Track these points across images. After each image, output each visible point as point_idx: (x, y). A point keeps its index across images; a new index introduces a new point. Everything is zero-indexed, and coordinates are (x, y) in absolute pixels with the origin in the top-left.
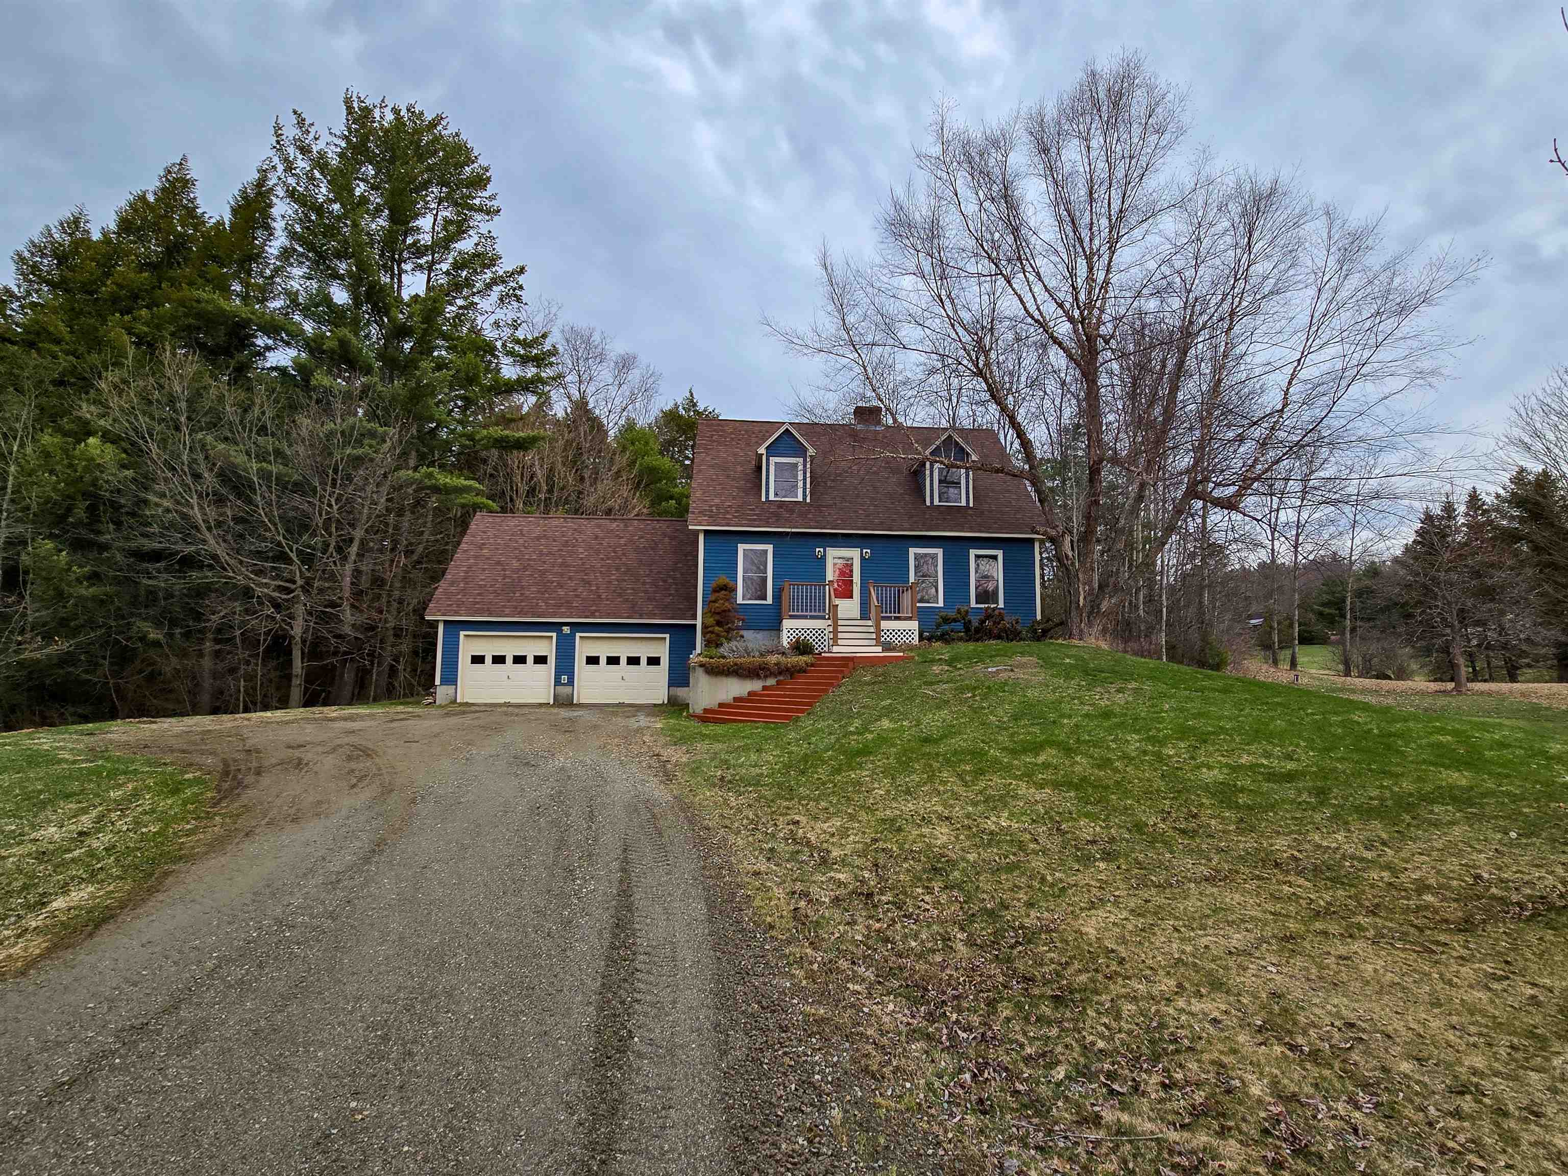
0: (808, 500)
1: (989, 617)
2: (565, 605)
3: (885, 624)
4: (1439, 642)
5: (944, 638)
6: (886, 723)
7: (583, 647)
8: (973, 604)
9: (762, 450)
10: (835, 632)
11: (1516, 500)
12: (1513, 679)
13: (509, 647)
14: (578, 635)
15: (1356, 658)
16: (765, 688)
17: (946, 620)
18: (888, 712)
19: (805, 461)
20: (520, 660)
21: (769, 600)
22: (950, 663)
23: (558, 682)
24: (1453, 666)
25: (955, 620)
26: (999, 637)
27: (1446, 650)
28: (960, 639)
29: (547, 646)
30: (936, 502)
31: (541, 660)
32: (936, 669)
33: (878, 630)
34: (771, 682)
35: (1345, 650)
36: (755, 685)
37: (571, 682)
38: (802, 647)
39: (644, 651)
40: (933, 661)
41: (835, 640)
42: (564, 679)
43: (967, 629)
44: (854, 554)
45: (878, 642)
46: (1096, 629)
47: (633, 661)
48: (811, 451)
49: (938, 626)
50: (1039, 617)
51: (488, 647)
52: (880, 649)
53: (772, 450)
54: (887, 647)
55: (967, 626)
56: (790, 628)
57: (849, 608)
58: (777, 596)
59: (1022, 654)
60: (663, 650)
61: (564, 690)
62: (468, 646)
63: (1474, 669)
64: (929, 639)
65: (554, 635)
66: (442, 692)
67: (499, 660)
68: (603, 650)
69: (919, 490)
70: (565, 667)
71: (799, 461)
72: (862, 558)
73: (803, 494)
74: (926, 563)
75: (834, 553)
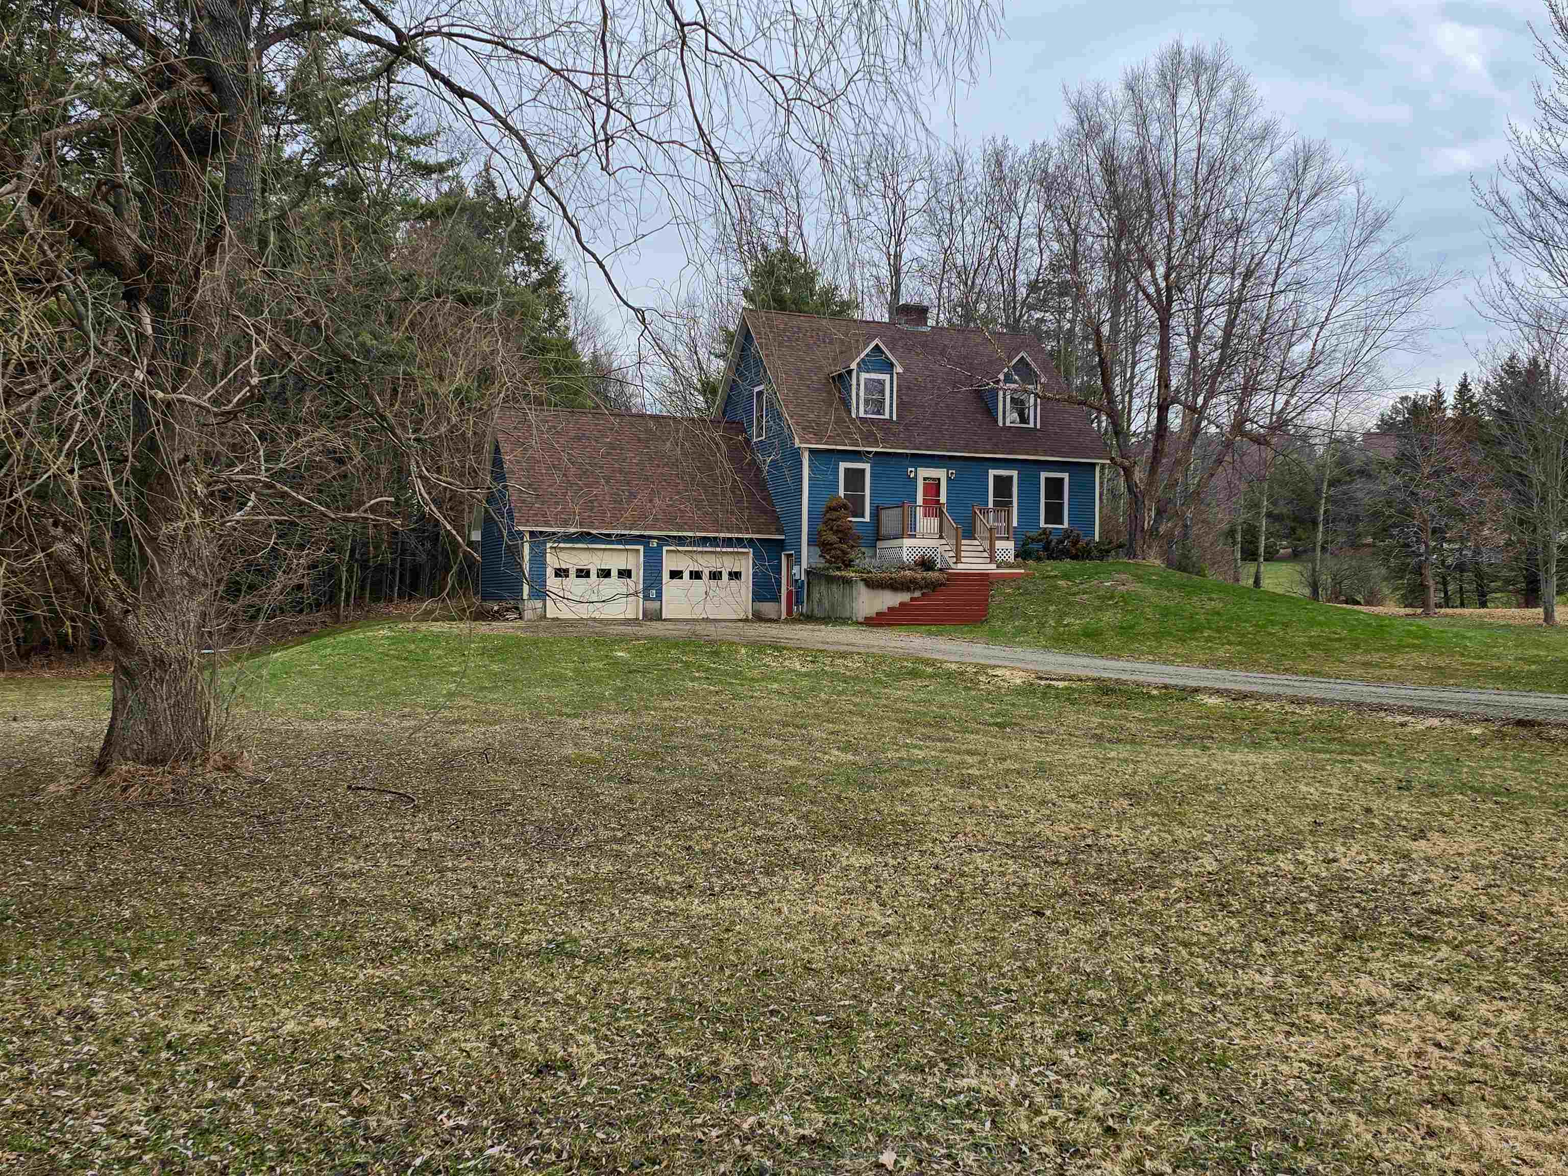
0: (895, 418)
2: (650, 517)
3: (995, 544)
4: (1413, 561)
5: (1034, 556)
7: (669, 563)
8: (1042, 524)
9: (854, 366)
10: (957, 550)
11: (1503, 393)
12: (1483, 605)
13: (594, 560)
14: (665, 548)
15: (1326, 578)
16: (912, 599)
19: (892, 378)
20: (604, 573)
21: (867, 519)
22: (1066, 578)
23: (646, 597)
24: (1423, 587)
25: (1036, 539)
27: (1419, 570)
28: (1046, 558)
29: (634, 560)
30: (1008, 423)
31: (626, 573)
33: (992, 549)
34: (917, 594)
35: (1314, 569)
36: (905, 597)
37: (659, 597)
38: (926, 564)
39: (727, 564)
41: (958, 558)
42: (652, 593)
43: (1046, 548)
44: (941, 474)
45: (992, 559)
46: (1155, 549)
47: (715, 576)
48: (899, 369)
49: (1025, 545)
50: (1097, 538)
51: (572, 560)
52: (994, 566)
53: (861, 366)
54: (999, 564)
55: (1048, 546)
56: (908, 547)
60: (746, 565)
61: (653, 605)
62: (555, 558)
63: (1446, 593)
64: (1022, 557)
65: (641, 548)
66: (531, 607)
67: (583, 573)
68: (685, 564)
69: (990, 412)
70: (653, 582)
71: (887, 377)
72: (949, 479)
73: (890, 411)
74: (1003, 485)
75: (924, 473)
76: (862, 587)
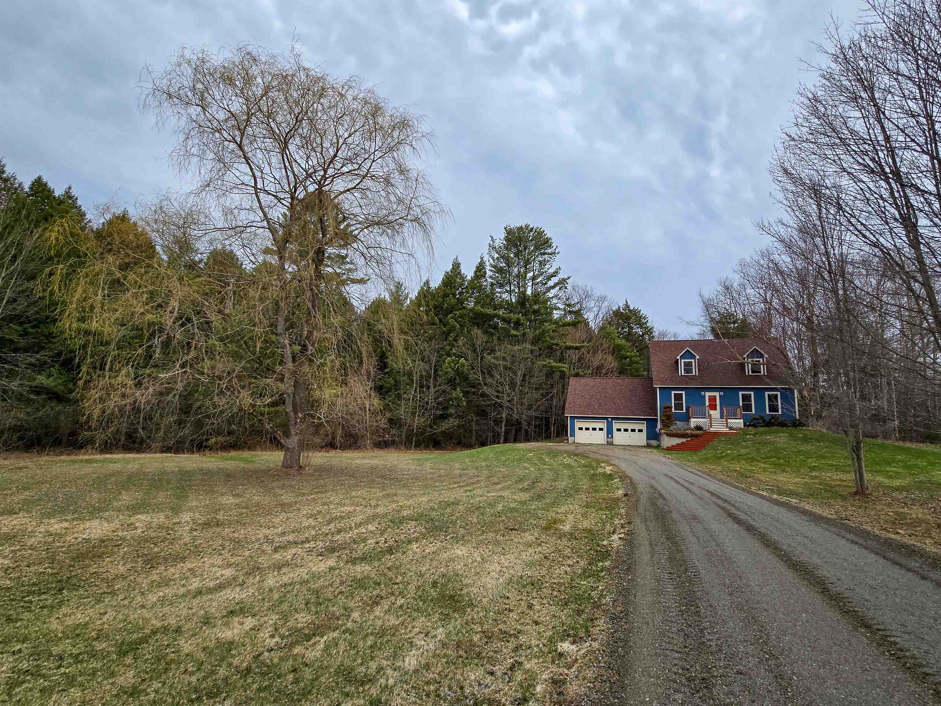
0: (697, 375)
1: (773, 418)
2: (609, 411)
3: (729, 421)
5: (754, 426)
6: (729, 452)
7: (615, 426)
8: (768, 412)
9: (678, 357)
10: (711, 423)
13: (591, 425)
14: (614, 421)
16: (687, 441)
17: (755, 419)
18: (730, 449)
19: (695, 361)
20: (594, 429)
21: (684, 411)
22: (753, 435)
23: (608, 437)
25: (759, 419)
26: (777, 426)
28: (762, 426)
29: (603, 425)
30: (750, 373)
31: (601, 429)
32: (748, 437)
33: (727, 423)
34: (689, 439)
36: (684, 440)
37: (612, 437)
38: (699, 428)
39: (637, 427)
40: (747, 434)
41: (711, 426)
42: (610, 436)
44: (717, 394)
45: (727, 427)
47: (633, 430)
48: (697, 357)
49: (752, 421)
50: (797, 419)
51: (584, 425)
52: (728, 429)
53: (682, 357)
54: (731, 428)
55: (764, 421)
56: (694, 422)
57: (715, 414)
58: (687, 409)
59: (783, 432)
60: (644, 427)
61: (610, 440)
62: (578, 424)
64: (748, 426)
65: (605, 421)
66: (571, 439)
67: (587, 429)
68: (622, 426)
69: (743, 370)
70: (610, 432)
71: (693, 361)
72: (720, 396)
73: (695, 372)
74: (746, 398)
75: (708, 394)
76: (665, 436)
